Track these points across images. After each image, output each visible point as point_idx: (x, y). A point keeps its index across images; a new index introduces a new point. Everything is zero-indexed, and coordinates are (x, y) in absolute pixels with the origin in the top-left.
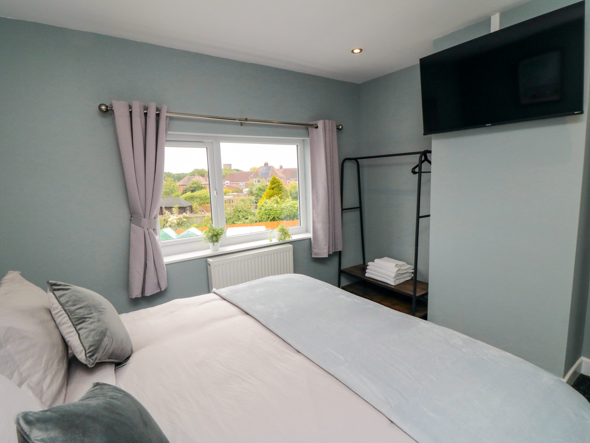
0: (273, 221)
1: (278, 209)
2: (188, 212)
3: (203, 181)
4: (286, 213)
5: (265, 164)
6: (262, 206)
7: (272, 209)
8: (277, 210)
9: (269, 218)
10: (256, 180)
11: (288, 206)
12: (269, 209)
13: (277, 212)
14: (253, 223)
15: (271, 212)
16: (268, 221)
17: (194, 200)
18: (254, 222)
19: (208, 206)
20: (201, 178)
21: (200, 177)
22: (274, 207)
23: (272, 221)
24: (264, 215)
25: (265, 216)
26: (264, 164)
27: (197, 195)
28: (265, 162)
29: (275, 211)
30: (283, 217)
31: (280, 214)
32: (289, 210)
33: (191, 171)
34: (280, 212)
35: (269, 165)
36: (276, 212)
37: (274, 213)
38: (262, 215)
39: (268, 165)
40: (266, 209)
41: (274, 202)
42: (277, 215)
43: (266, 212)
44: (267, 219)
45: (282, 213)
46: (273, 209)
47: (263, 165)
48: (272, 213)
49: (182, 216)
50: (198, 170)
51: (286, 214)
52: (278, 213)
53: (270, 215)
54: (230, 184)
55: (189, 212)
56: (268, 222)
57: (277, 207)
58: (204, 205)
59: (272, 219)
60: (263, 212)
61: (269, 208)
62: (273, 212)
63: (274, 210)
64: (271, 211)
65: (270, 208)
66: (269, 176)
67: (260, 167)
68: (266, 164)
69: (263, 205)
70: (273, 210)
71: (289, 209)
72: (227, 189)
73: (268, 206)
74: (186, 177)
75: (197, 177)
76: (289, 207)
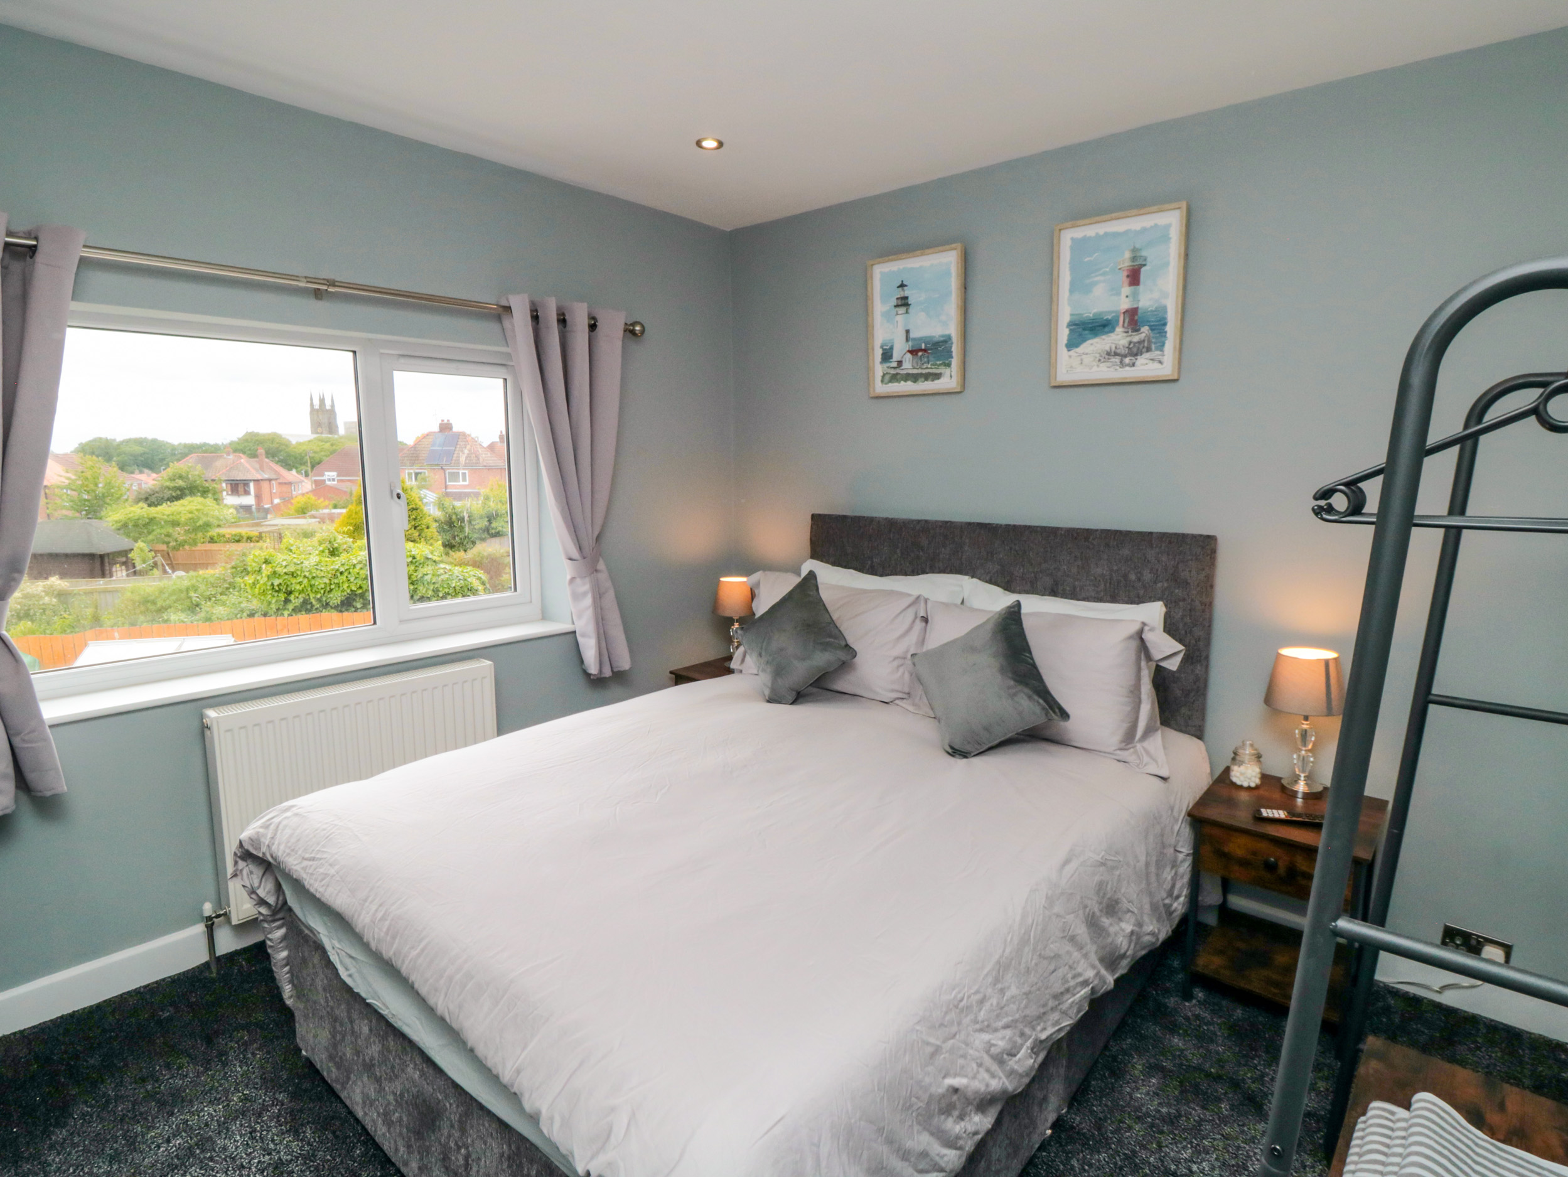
0: (304, 613)
1: (318, 572)
2: (119, 569)
3: (251, 469)
4: (345, 585)
5: (441, 424)
6: (264, 563)
7: (299, 573)
8: (314, 575)
9: (287, 601)
10: (412, 471)
11: (355, 562)
12: (286, 573)
13: (317, 583)
14: (241, 618)
15: (296, 583)
16: (286, 613)
17: (153, 530)
18: (245, 614)
19: (210, 550)
20: (242, 460)
21: (241, 458)
22: (306, 567)
23: (300, 611)
24: (270, 592)
25: (274, 596)
26: (438, 425)
27: (164, 515)
28: (443, 421)
29: (307, 578)
30: (339, 599)
31: (328, 589)
32: (356, 578)
33: (235, 439)
34: (328, 581)
35: (454, 429)
36: (313, 582)
37: (303, 586)
38: (262, 591)
39: (451, 428)
40: (275, 573)
41: (321, 549)
42: (316, 592)
43: (276, 582)
44: (281, 607)
45: (333, 587)
46: (302, 571)
47: (436, 429)
48: (298, 587)
49: (40, 589)
50: (257, 434)
51: (349, 591)
52: (319, 587)
53: (290, 593)
54: (338, 480)
55: (122, 570)
56: (286, 615)
57: (317, 565)
58: (193, 548)
59: (302, 606)
60: (265, 584)
61: (285, 570)
62: (300, 583)
63: (305, 576)
64: (294, 581)
65: (292, 569)
66: (453, 462)
67: (427, 435)
68: (445, 427)
69: (267, 557)
70: (303, 574)
71: (358, 573)
72: (309, 498)
73: (284, 563)
74: (192, 455)
75: (231, 457)
76: (358, 567)
